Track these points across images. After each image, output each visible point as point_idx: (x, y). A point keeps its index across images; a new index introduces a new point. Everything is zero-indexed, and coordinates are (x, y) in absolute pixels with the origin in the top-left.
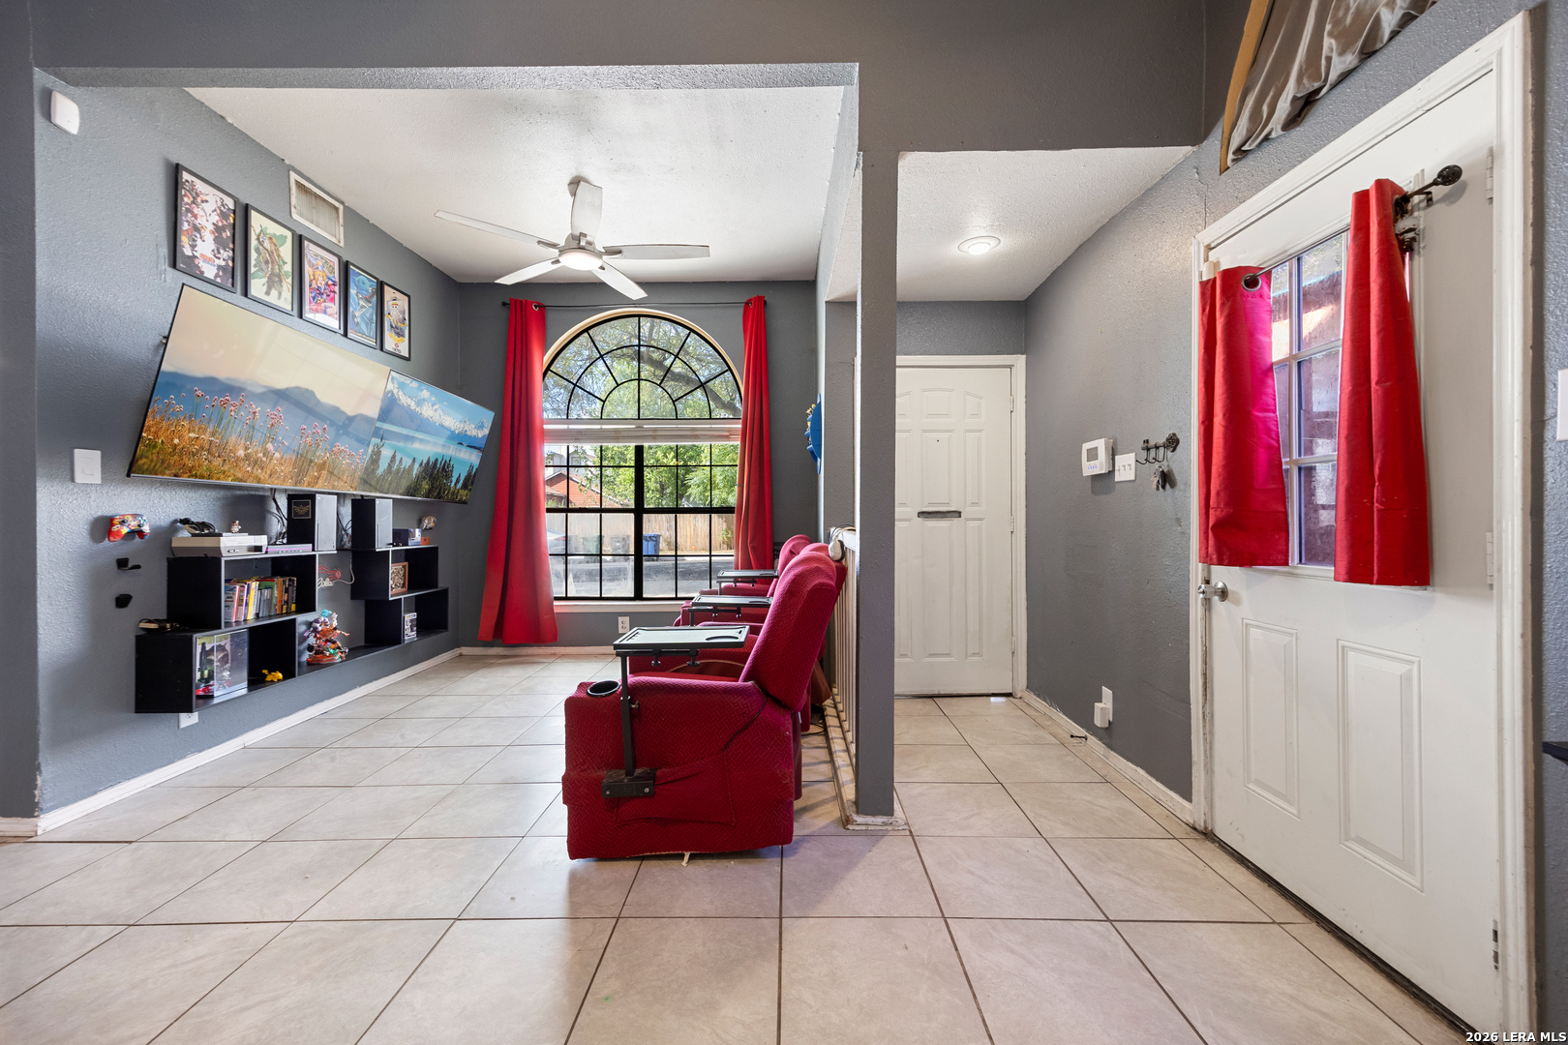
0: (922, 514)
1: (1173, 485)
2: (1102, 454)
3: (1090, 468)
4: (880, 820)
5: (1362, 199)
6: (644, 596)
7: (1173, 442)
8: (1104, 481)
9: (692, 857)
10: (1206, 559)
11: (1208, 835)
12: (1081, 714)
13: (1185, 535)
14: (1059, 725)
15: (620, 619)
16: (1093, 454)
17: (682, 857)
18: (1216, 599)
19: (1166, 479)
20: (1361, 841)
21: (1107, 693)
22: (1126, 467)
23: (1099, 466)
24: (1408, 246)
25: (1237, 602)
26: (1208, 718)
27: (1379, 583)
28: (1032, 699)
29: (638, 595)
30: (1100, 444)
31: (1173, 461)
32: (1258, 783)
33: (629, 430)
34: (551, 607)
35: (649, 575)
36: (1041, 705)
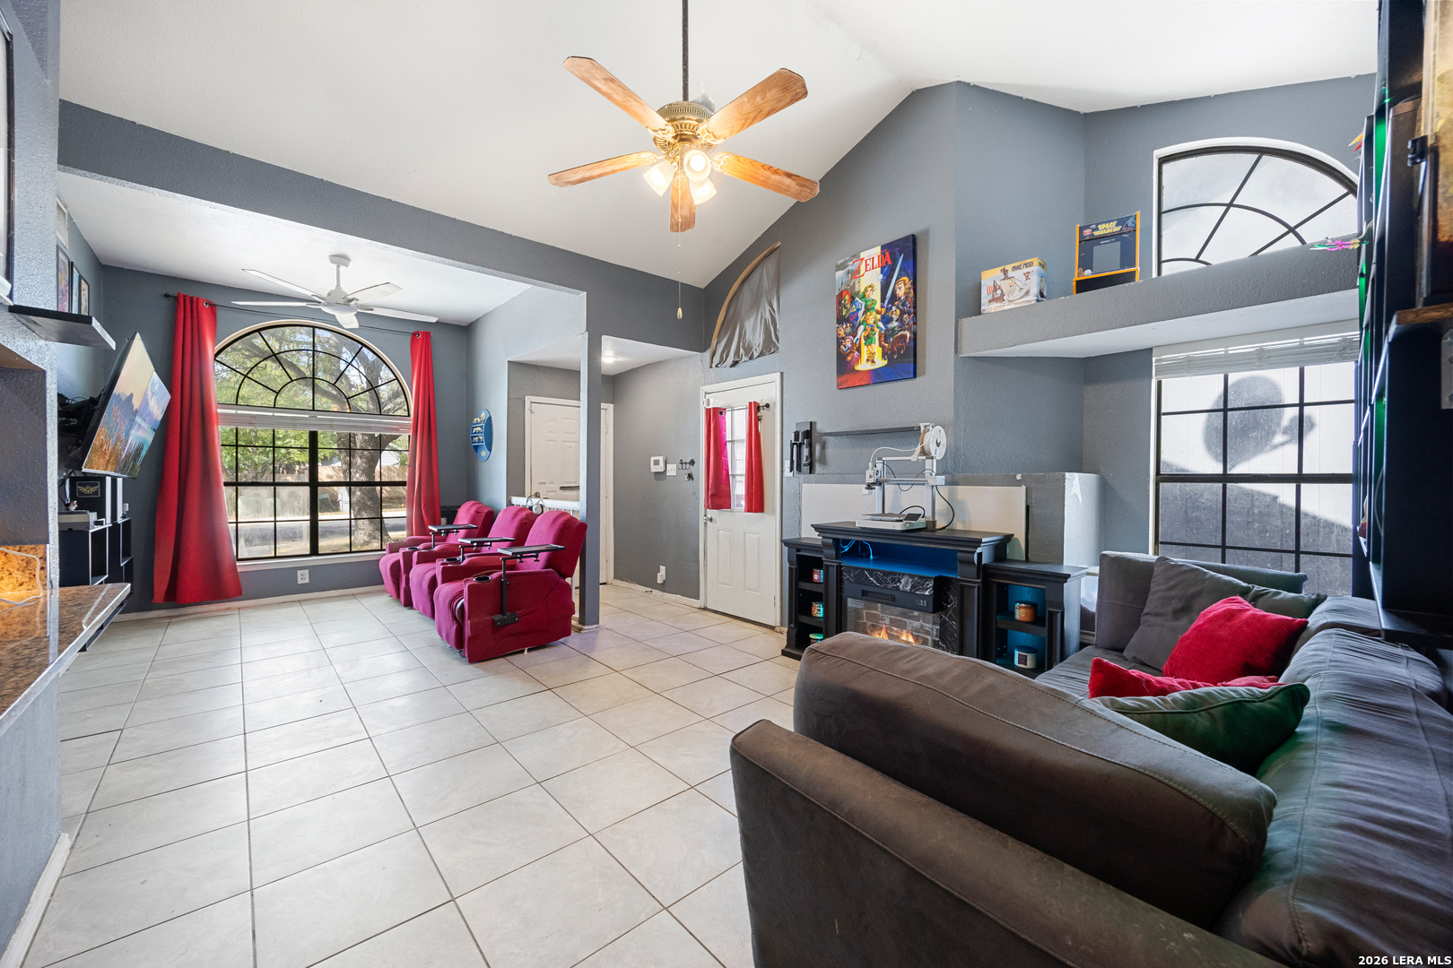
0: (562, 488)
1: (692, 479)
2: (662, 463)
3: (654, 469)
4: (594, 626)
5: (750, 403)
6: (320, 552)
7: (692, 462)
8: (660, 475)
9: (529, 650)
10: (707, 507)
11: (705, 609)
12: (650, 582)
13: (698, 499)
14: (637, 591)
15: (299, 572)
16: (657, 463)
17: (523, 651)
18: (709, 522)
19: (690, 476)
20: (749, 589)
21: (663, 568)
22: (672, 470)
23: (660, 468)
24: (760, 420)
25: (715, 522)
26: (705, 566)
27: (755, 512)
28: (618, 582)
29: (314, 550)
30: (661, 459)
31: (693, 470)
32: (722, 583)
33: (305, 419)
34: (235, 567)
35: (324, 536)
36: (624, 584)
